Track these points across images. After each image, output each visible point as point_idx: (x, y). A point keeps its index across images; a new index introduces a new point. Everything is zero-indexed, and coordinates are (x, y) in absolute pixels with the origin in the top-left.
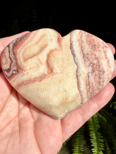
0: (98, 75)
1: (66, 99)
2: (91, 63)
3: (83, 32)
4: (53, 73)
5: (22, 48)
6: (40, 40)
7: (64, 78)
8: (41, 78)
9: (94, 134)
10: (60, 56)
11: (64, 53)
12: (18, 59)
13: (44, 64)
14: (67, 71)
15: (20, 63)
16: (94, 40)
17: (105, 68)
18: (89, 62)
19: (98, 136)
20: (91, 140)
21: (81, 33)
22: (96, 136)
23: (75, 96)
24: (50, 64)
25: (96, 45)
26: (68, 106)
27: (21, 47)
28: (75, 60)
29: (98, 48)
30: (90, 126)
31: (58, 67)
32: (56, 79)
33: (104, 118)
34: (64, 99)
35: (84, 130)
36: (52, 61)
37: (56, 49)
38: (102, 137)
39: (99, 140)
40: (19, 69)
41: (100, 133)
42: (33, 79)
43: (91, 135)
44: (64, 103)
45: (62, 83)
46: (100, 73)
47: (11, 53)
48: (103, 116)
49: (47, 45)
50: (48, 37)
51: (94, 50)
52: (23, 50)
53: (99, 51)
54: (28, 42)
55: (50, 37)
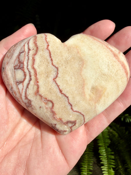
9: (104, 150)
19: (109, 152)
20: (100, 157)
22: (106, 153)
30: (99, 142)
33: (115, 133)
35: (93, 146)
38: (113, 153)
39: (110, 156)
41: (111, 149)
43: (101, 151)
48: (114, 130)
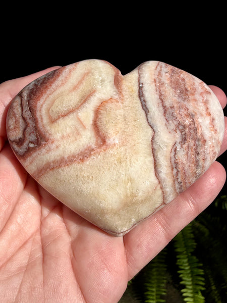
0: (194, 147)
1: (133, 195)
2: (179, 124)
3: (163, 64)
4: (107, 146)
5: (46, 99)
6: (80, 82)
7: (127, 154)
8: (83, 157)
10: (120, 112)
11: (126, 107)
12: (39, 120)
13: (89, 128)
14: (134, 140)
15: (43, 126)
16: (183, 80)
17: (207, 134)
18: (176, 123)
21: (159, 67)
23: (150, 190)
24: (100, 128)
25: (189, 89)
26: (137, 210)
27: (45, 96)
28: (147, 120)
29: (193, 94)
31: (117, 134)
32: (112, 156)
34: (129, 195)
36: (104, 122)
37: (111, 98)
40: (41, 138)
42: (68, 158)
44: (129, 204)
45: (123, 164)
46: (197, 143)
47: (26, 109)
49: (94, 92)
50: (97, 76)
51: (185, 99)
52: (48, 102)
53: (195, 100)
54: (58, 86)
55: (100, 76)
